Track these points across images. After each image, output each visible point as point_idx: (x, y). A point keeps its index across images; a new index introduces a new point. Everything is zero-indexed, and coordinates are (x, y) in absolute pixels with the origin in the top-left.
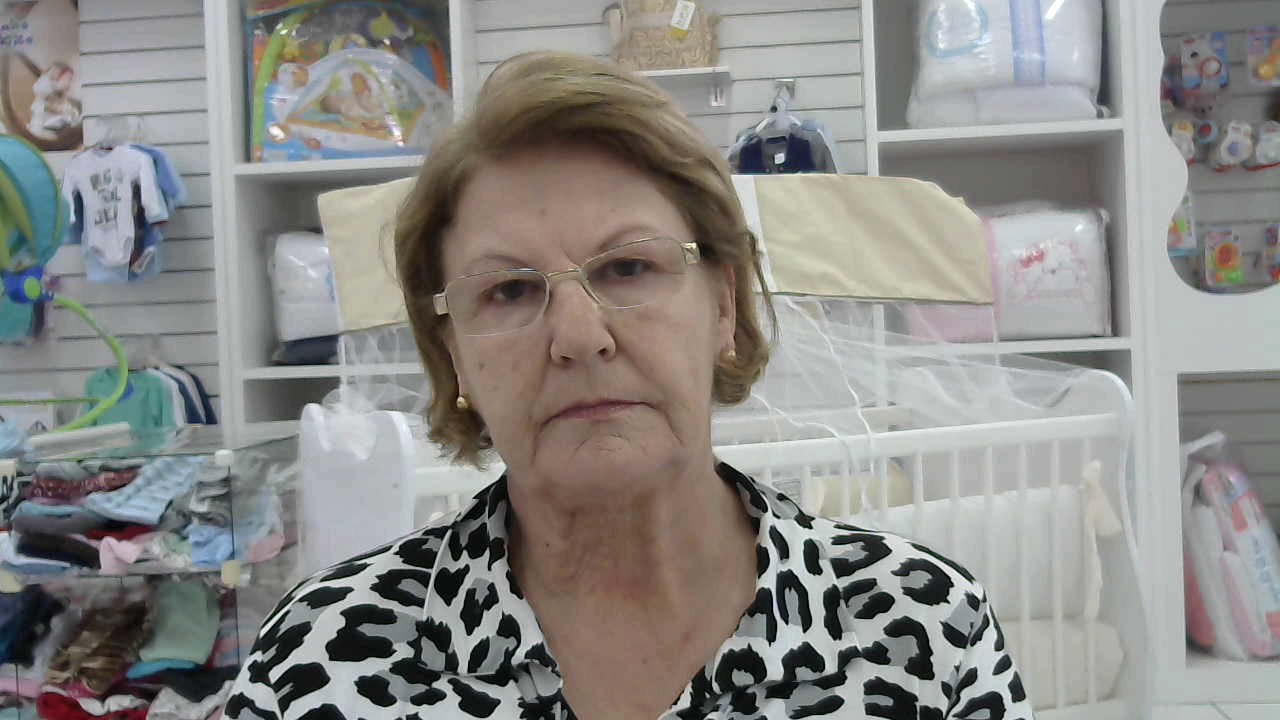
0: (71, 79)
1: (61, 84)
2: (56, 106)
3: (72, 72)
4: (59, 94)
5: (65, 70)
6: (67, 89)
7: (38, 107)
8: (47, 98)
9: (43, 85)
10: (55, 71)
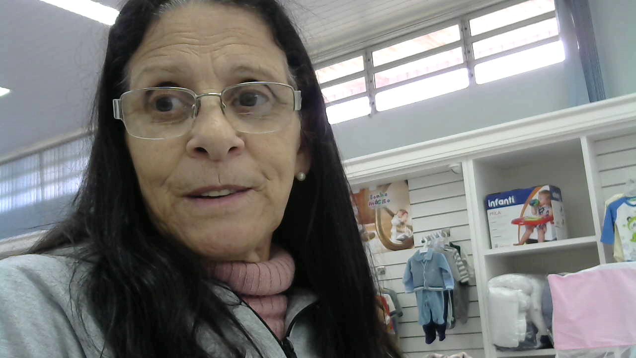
0: (407, 217)
1: (402, 220)
2: (402, 229)
3: (407, 213)
4: (402, 224)
5: (404, 212)
6: (406, 221)
7: (394, 230)
8: (398, 226)
9: (395, 221)
10: (400, 213)
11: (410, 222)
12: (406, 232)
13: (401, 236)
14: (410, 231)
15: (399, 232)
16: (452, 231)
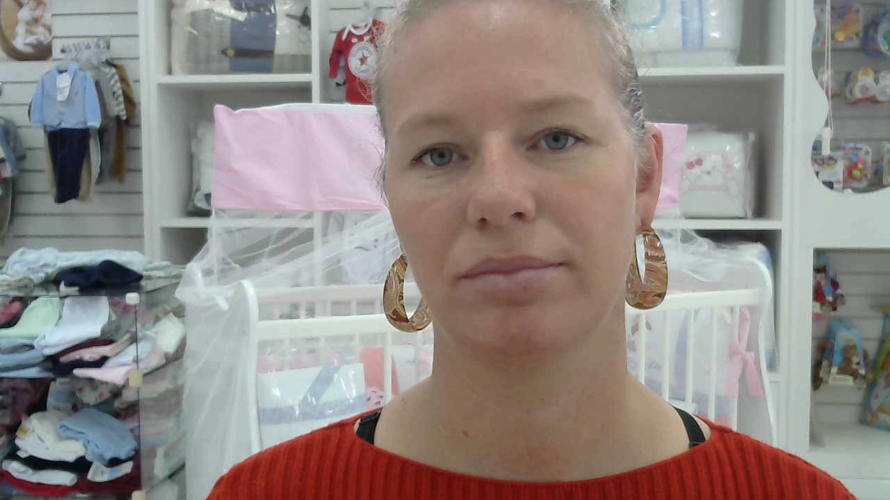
2: (33, 29)
5: (40, 3)
11: (47, 19)
12: (41, 35)
13: (31, 39)
14: (47, 33)
15: (30, 32)
16: (115, 43)
